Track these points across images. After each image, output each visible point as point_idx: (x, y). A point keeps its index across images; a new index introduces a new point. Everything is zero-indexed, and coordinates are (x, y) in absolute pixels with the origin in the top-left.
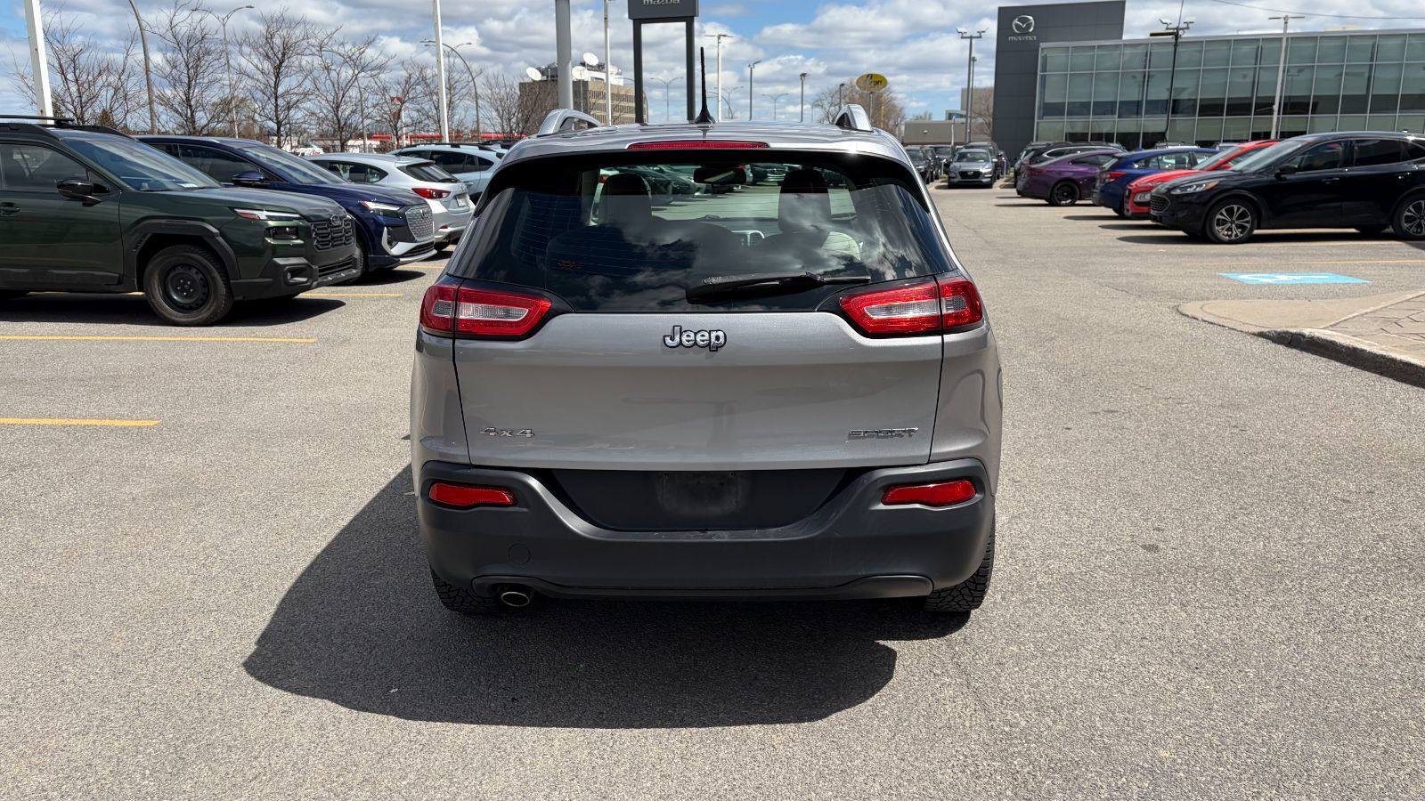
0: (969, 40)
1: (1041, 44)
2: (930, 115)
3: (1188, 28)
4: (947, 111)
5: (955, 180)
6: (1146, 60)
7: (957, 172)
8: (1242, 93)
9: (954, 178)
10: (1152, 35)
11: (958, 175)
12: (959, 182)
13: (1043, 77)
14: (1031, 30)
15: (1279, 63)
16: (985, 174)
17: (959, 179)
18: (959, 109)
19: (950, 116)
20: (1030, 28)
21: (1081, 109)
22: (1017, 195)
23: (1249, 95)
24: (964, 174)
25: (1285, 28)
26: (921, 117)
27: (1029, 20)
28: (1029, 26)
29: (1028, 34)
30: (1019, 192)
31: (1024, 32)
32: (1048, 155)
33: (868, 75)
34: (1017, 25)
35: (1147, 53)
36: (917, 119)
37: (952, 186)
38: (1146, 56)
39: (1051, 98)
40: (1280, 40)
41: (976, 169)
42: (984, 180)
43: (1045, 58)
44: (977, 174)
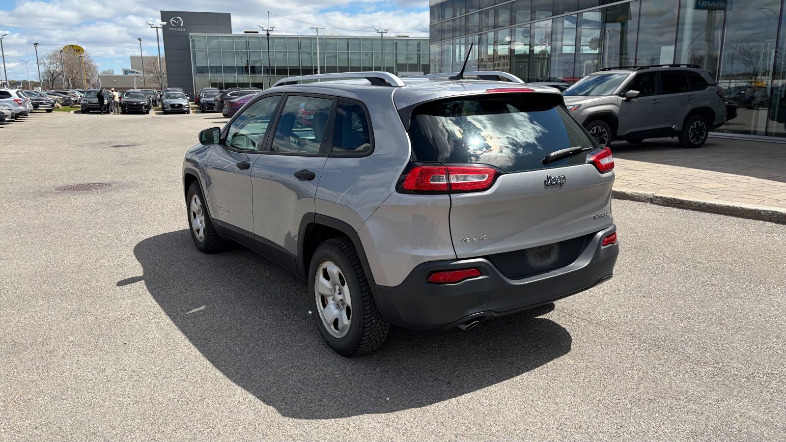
0: (156, 29)
1: (190, 33)
2: (112, 71)
3: (272, 30)
4: (123, 69)
5: (168, 109)
6: (247, 45)
7: (168, 105)
8: (295, 64)
9: (167, 108)
10: (245, 32)
11: (170, 107)
12: (170, 110)
13: (194, 53)
14: (181, 25)
15: (317, 50)
16: (185, 105)
17: (170, 109)
18: (131, 68)
19: (126, 72)
20: (180, 24)
21: (217, 70)
22: (223, 117)
23: (298, 65)
24: (173, 106)
25: (317, 33)
26: (107, 72)
27: (180, 20)
28: (180, 23)
29: (180, 27)
30: (224, 115)
31: (178, 26)
32: (230, 95)
33: (71, 46)
34: (172, 22)
35: (247, 42)
36: (104, 73)
37: (166, 113)
38: (247, 43)
39: (201, 63)
40: (316, 38)
41: (179, 103)
42: (185, 109)
43: (193, 41)
44: (180, 106)
